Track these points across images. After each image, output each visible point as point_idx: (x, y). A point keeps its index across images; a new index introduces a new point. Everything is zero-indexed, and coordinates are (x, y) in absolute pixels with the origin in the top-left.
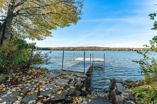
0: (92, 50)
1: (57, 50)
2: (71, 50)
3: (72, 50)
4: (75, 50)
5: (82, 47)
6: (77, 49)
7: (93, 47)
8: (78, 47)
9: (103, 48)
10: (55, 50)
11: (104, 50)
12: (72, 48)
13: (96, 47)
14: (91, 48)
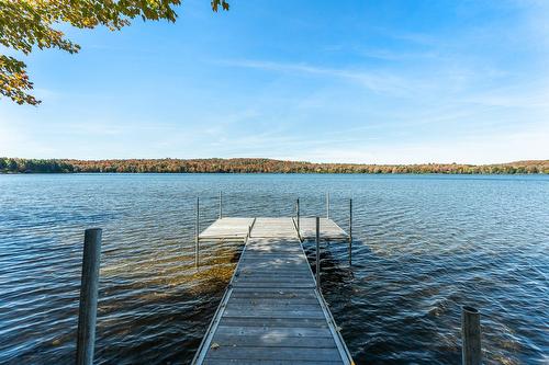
0: (255, 171)
1: (108, 171)
2: (172, 172)
3: (177, 172)
4: (188, 172)
5: (216, 160)
6: (195, 166)
7: (255, 161)
8: (199, 161)
9: (289, 163)
10: (98, 171)
11: (292, 171)
12: (177, 162)
13: (266, 161)
14: (247, 162)
